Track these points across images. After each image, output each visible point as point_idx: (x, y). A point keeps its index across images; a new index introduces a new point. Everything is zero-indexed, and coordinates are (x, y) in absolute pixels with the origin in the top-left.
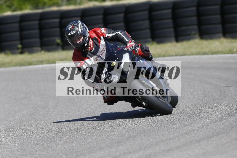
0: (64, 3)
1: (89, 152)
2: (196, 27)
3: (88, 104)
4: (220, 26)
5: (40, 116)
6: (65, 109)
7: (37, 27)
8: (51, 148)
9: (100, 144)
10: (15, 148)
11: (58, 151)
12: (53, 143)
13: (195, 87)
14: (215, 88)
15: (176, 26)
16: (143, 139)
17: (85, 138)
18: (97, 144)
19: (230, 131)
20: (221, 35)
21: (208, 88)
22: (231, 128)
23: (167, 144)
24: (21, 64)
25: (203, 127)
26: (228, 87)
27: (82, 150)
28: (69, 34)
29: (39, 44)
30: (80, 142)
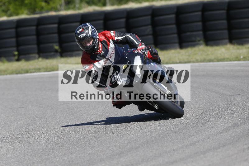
0: (63, 8)
1: (89, 164)
2: (201, 33)
3: (88, 113)
4: (226, 32)
5: (37, 126)
6: (64, 119)
7: (34, 33)
8: (49, 160)
9: (101, 155)
10: (12, 160)
11: (56, 163)
12: (51, 154)
13: (200, 96)
14: (221, 97)
15: (180, 32)
16: (145, 150)
17: (85, 149)
18: (98, 156)
19: (237, 141)
20: (227, 41)
21: (214, 97)
22: (238, 139)
23: (171, 155)
24: (18, 72)
25: (208, 138)
26: (235, 96)
27: (82, 162)
28: (79, 37)
29: (36, 51)
30: (80, 154)
